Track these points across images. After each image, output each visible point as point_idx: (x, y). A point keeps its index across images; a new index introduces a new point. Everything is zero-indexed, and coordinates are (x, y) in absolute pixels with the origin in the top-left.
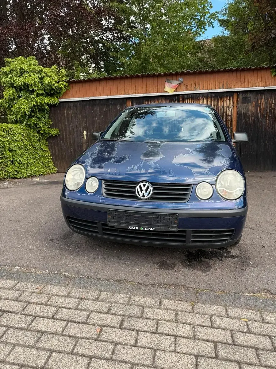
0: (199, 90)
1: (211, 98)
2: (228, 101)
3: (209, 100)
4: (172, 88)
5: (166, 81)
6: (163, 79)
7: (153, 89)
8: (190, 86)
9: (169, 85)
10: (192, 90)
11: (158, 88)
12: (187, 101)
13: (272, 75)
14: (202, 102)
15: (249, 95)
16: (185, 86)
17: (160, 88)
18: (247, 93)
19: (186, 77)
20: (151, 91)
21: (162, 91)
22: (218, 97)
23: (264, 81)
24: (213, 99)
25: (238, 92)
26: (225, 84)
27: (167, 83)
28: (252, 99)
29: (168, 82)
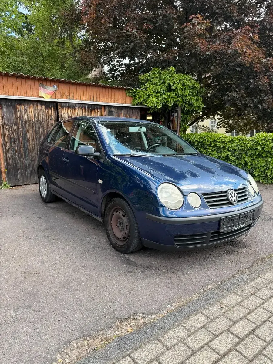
0: (73, 99)
1: (85, 108)
2: (98, 113)
3: (84, 111)
4: (47, 94)
5: (40, 86)
6: (37, 83)
7: (25, 92)
8: (65, 95)
9: (44, 91)
10: (67, 99)
11: (32, 92)
12: (65, 110)
13: (126, 95)
14: (78, 111)
15: (113, 109)
16: (60, 94)
17: (34, 92)
18: (111, 108)
19: (60, 85)
20: (24, 94)
21: (36, 96)
22: (91, 109)
23: (122, 99)
24: (87, 109)
25: (105, 106)
26: (94, 97)
27: (41, 88)
28: (115, 113)
29: (43, 87)
